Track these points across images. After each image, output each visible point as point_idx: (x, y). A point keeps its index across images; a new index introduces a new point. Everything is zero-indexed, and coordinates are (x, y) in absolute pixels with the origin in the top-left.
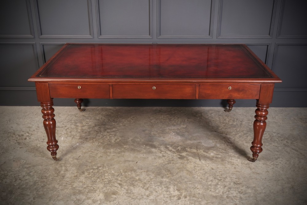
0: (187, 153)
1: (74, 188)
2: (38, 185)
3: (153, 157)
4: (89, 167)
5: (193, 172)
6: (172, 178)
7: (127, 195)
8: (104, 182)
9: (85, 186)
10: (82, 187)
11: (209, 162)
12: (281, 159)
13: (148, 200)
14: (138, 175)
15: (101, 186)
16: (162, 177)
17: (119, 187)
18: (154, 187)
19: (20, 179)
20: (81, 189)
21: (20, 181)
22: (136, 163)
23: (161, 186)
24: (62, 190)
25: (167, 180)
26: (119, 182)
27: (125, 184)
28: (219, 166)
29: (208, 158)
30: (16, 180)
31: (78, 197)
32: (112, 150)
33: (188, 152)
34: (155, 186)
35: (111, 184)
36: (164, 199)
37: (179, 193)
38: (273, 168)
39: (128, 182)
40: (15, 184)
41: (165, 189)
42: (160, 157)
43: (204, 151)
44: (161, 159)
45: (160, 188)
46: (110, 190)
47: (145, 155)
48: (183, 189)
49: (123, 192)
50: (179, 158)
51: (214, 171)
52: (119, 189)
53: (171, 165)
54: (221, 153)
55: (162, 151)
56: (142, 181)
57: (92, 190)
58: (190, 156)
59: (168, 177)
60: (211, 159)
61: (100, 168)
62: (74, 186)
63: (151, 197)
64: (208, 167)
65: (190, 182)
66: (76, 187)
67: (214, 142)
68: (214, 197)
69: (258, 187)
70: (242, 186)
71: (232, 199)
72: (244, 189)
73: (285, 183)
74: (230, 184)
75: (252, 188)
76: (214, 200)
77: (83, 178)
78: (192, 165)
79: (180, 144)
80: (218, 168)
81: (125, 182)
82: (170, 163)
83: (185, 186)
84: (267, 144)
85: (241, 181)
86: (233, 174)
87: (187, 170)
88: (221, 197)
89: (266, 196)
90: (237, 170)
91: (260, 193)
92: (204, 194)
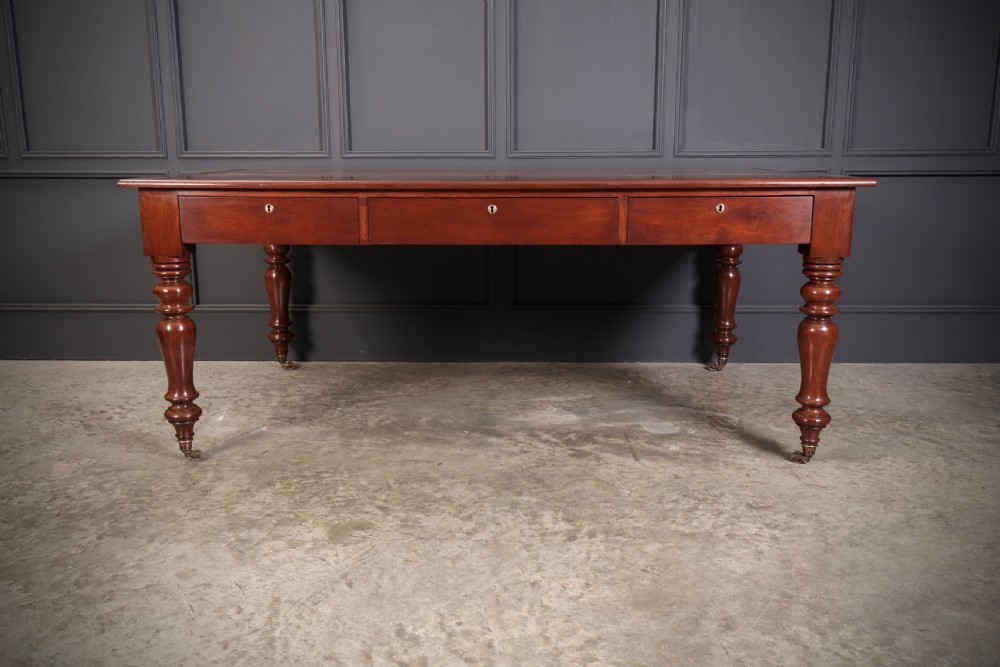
0: (595, 445)
1: (235, 515)
2: (122, 508)
3: (491, 454)
4: (291, 471)
5: (617, 483)
6: (550, 495)
7: (402, 530)
8: (333, 502)
9: (270, 511)
10: (260, 514)
11: (662, 463)
12: (890, 458)
13: (471, 543)
14: (440, 490)
15: (323, 511)
16: (519, 494)
17: (380, 513)
18: (490, 514)
19: (67, 497)
20: (254, 517)
21: (65, 501)
22: (439, 465)
23: (513, 513)
25: (533, 500)
26: (381, 503)
27: (397, 508)
28: (695, 472)
29: (662, 455)
30: (54, 498)
31: (242, 535)
32: (366, 440)
33: (599, 443)
34: (494, 513)
35: (352, 509)
36: (523, 539)
37: (570, 527)
38: (869, 477)
40: (49, 508)
41: (526, 518)
42: (511, 454)
43: (647, 442)
44: (517, 458)
45: (510, 516)
46: (348, 520)
47: (465, 450)
48: (583, 519)
49: (391, 524)
50: (572, 455)
51: (682, 481)
52: (377, 518)
53: (547, 468)
54: (702, 445)
55: (520, 442)
56: (451, 502)
57: (291, 520)
58: (604, 451)
59: (538, 493)
60: (673, 457)
61: (324, 475)
62: (235, 512)
63: (481, 536)
64: (660, 473)
65: (608, 504)
66: (241, 513)
67: (677, 425)
68: (685, 535)
69: (828, 515)
70: (776, 513)
71: (746, 541)
72: (782, 518)
73: (915, 507)
74: (735, 508)
75: (809, 518)
76: (687, 542)
77: (266, 495)
78: (614, 469)
79: (575, 428)
80: (694, 475)
81: (399, 504)
82: (544, 465)
83: (590, 512)
84: (843, 429)
85: (769, 502)
86: (742, 487)
87: (596, 480)
88: (710, 537)
89: (856, 535)
90: (754, 479)
91: (837, 528)
92: (653, 528)
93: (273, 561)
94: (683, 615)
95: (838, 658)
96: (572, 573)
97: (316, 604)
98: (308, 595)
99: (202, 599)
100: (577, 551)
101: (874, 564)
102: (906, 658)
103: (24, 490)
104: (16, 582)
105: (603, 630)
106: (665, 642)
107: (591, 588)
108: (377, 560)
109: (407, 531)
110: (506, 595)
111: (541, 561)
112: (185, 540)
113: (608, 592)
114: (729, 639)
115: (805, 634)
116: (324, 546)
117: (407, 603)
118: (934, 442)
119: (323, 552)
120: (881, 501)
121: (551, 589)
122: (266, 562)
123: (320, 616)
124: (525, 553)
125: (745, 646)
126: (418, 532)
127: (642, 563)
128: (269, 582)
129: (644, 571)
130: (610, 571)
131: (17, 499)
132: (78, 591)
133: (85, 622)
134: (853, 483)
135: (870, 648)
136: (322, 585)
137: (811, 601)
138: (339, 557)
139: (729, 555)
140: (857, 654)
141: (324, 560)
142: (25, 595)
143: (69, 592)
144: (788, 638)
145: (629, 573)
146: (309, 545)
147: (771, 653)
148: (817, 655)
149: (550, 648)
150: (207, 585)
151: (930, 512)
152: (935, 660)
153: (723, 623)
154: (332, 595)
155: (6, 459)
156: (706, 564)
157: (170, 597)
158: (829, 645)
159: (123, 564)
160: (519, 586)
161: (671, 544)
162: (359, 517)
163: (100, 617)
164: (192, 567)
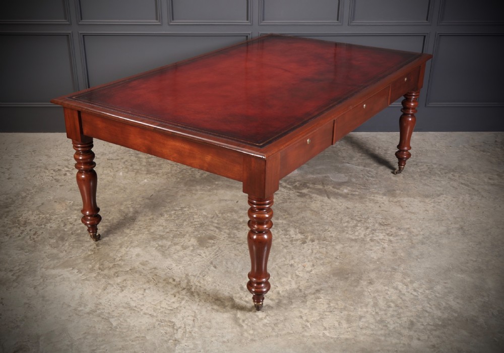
0: (309, 189)
1: (153, 232)
4: (169, 207)
5: (321, 212)
6: (292, 219)
7: (229, 239)
8: (194, 225)
9: (168, 230)
10: (164, 232)
11: (341, 200)
12: (445, 195)
15: (191, 229)
16: (277, 219)
17: (217, 230)
19: (71, 224)
20: (162, 234)
21: (71, 226)
22: (237, 202)
23: (277, 229)
24: (135, 235)
25: (285, 222)
26: (216, 225)
27: (224, 227)
28: (357, 205)
29: (341, 195)
30: (65, 225)
31: (160, 243)
32: (198, 187)
33: (311, 188)
35: (204, 228)
36: (283, 243)
37: (303, 237)
38: (434, 207)
39: (229, 225)
40: (66, 230)
41: (282, 232)
43: (333, 187)
46: (204, 234)
48: (308, 232)
49: (224, 236)
50: (298, 196)
51: (350, 210)
52: (217, 233)
53: (288, 204)
54: (359, 189)
57: (179, 235)
58: (313, 193)
59: (285, 218)
60: (345, 196)
61: (185, 209)
62: (152, 231)
64: (340, 206)
65: (318, 224)
66: (155, 231)
67: (346, 176)
68: (352, 240)
69: (414, 228)
70: (392, 228)
71: (378, 243)
72: (394, 230)
73: (452, 223)
74: (374, 225)
75: (406, 230)
76: (353, 244)
77: (161, 221)
78: (319, 204)
79: (298, 178)
80: (356, 207)
81: (224, 225)
82: (286, 202)
83: (310, 228)
84: (425, 178)
85: (389, 222)
86: (377, 213)
87: (312, 210)
88: (363, 240)
89: (424, 238)
90: (382, 209)
91: (417, 235)
92: (339, 236)
93: (179, 256)
94: (353, 278)
95: (412, 296)
96: (306, 260)
97: (204, 276)
98: (199, 272)
99: (156, 275)
100: (307, 248)
101: (430, 253)
102: (438, 295)
103: (49, 220)
104: (73, 268)
105: (322, 286)
106: (346, 290)
107: (315, 267)
108: (223, 255)
109: (232, 240)
110: (280, 271)
111: (293, 254)
112: (136, 246)
113: (322, 269)
114: (371, 288)
115: (400, 286)
116: (198, 248)
117: (241, 275)
118: (466, 185)
119: (198, 251)
120: (437, 221)
121: (298, 268)
122: (175, 256)
123: (207, 282)
124: (285, 250)
125: (377, 291)
126: (237, 240)
127: (335, 254)
128: (181, 266)
129: (336, 258)
130: (322, 259)
131: (49, 225)
132: (102, 272)
133: (113, 286)
134: (426, 210)
135: (424, 291)
136: (204, 268)
137: (403, 271)
138: (206, 254)
139: (371, 250)
140: (419, 293)
141: (200, 255)
142: (81, 275)
143: (98, 273)
144: (394, 288)
145: (330, 259)
146: (191, 248)
147: (387, 294)
148: (404, 294)
149: (302, 294)
150: (155, 268)
151: (457, 226)
152: (448, 295)
153: (369, 281)
154: (210, 272)
155: (29, 201)
156: (361, 254)
157: (142, 274)
158: (409, 290)
159: (115, 259)
160: (286, 266)
161: (347, 245)
162: (209, 233)
163: (118, 284)
164: (145, 260)
